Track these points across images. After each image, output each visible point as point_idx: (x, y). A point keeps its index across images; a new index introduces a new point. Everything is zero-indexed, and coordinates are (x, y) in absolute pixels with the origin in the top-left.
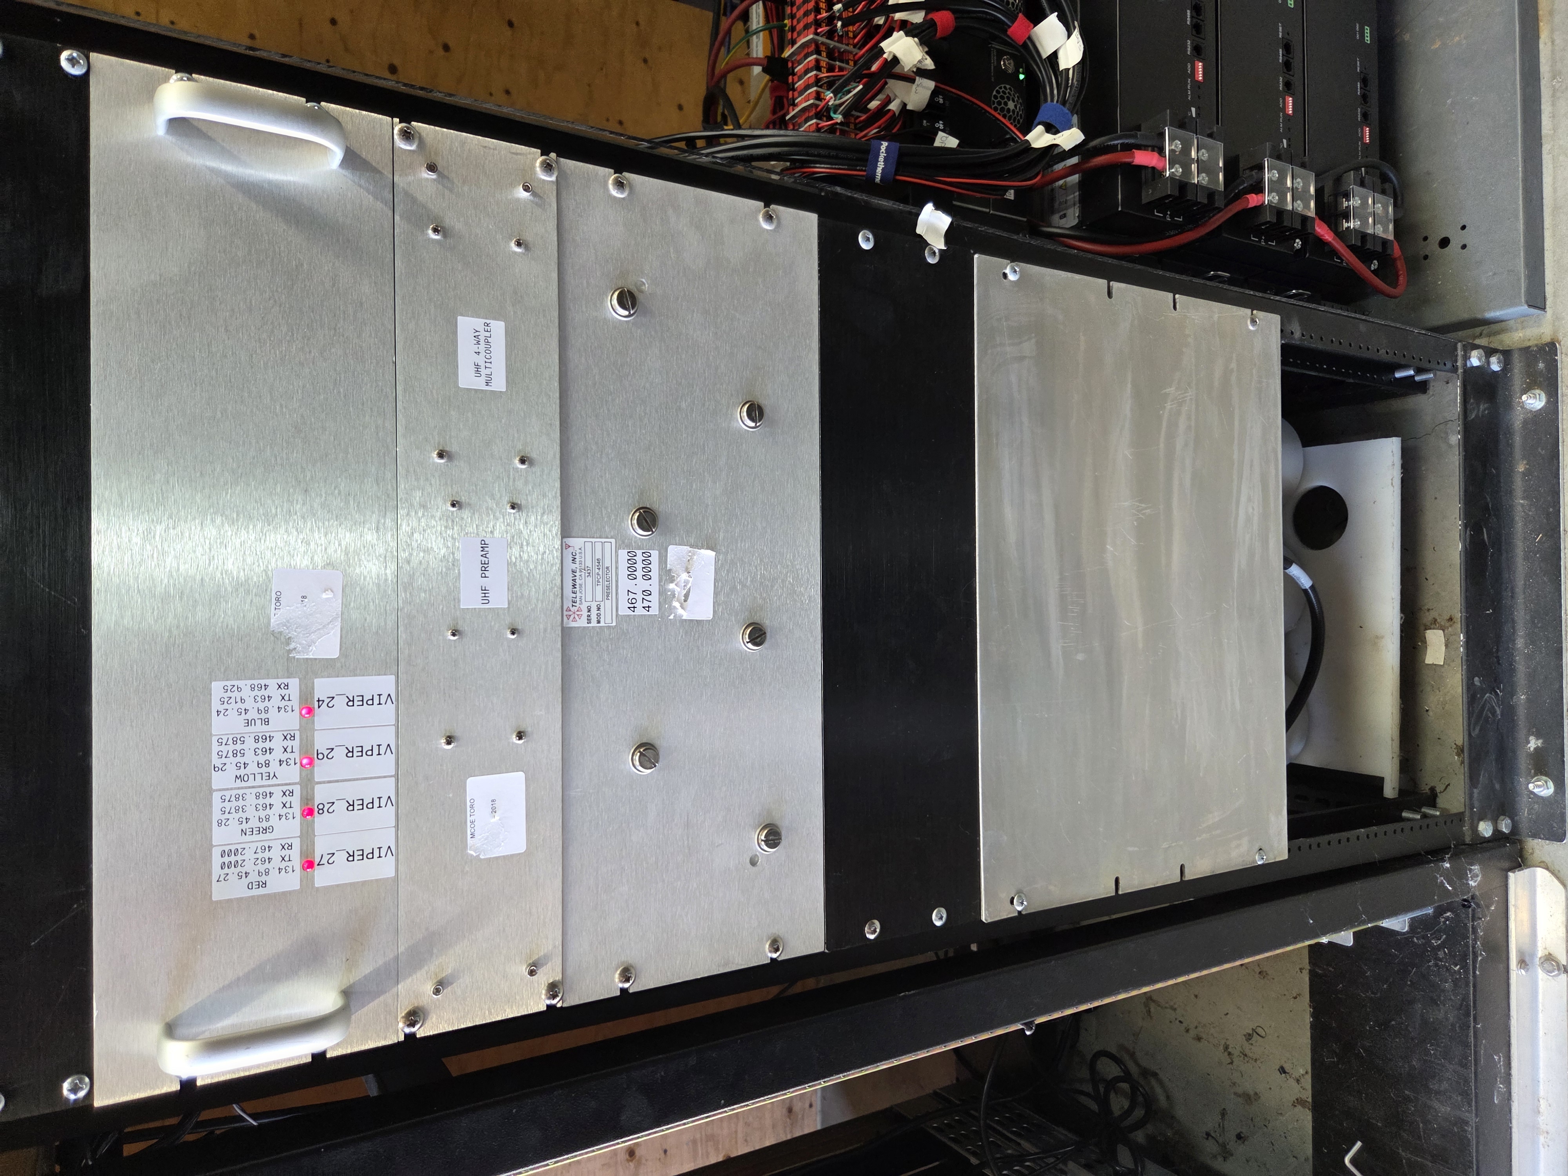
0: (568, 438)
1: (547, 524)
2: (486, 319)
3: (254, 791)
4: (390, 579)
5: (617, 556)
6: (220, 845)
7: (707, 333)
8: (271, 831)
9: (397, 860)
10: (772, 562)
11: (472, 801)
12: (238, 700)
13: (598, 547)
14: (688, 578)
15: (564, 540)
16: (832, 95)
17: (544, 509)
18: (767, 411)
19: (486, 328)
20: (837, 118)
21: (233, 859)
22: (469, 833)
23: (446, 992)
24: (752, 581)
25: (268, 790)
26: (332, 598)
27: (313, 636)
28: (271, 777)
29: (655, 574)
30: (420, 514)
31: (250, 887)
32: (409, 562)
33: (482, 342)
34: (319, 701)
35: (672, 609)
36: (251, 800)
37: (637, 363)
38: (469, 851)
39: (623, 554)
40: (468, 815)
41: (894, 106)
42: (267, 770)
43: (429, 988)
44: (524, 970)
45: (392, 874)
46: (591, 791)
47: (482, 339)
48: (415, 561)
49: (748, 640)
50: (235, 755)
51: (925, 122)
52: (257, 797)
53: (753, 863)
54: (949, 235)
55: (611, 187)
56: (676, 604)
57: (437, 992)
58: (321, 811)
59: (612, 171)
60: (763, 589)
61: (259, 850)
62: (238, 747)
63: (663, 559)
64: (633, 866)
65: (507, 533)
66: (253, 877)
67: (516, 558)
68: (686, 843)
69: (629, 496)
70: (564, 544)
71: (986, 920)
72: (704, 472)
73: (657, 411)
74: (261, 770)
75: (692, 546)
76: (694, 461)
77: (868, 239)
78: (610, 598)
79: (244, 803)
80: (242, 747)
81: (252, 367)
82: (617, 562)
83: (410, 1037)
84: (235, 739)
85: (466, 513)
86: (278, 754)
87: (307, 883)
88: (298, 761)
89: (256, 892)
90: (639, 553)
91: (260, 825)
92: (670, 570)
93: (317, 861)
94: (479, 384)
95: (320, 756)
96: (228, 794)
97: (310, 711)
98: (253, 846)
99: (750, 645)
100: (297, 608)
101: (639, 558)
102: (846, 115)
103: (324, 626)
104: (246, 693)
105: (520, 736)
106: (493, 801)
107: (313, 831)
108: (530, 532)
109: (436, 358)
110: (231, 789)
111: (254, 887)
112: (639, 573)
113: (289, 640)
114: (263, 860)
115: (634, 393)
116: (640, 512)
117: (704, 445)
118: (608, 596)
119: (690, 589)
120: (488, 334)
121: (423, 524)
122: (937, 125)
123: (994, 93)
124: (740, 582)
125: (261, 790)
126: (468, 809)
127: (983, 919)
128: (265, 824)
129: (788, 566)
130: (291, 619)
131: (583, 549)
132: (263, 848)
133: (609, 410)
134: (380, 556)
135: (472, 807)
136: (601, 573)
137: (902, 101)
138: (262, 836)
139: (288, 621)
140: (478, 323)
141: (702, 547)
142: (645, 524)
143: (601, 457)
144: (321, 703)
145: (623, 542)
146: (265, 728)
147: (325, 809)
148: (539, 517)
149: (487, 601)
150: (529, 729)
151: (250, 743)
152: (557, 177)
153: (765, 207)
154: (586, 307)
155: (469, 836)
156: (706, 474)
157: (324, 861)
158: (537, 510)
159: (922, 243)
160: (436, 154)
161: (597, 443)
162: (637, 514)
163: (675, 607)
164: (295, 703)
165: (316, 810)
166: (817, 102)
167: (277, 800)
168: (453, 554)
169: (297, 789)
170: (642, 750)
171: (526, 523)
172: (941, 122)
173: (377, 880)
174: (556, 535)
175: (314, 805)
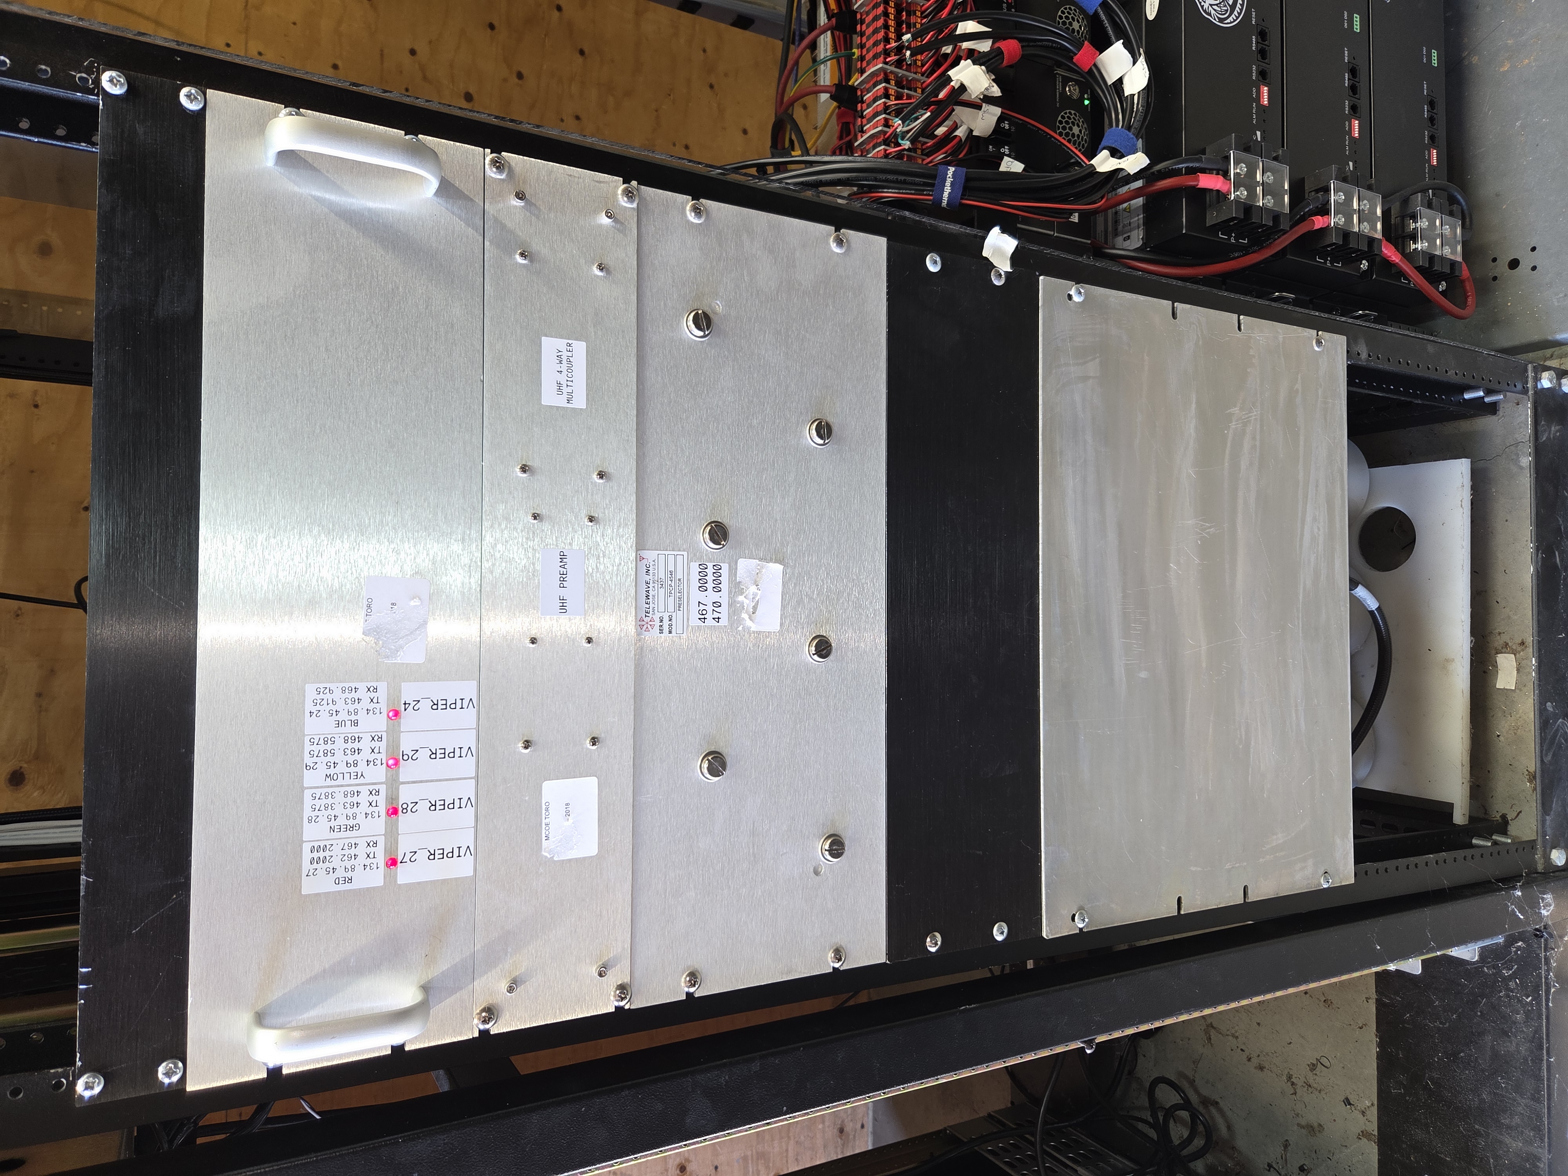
0: (644, 454)
1: (623, 536)
2: (569, 339)
3: (343, 789)
4: (474, 588)
5: (689, 568)
6: (310, 841)
7: (778, 352)
8: (357, 828)
9: (475, 860)
10: (838, 577)
11: (547, 804)
12: (330, 701)
13: (671, 559)
14: (756, 591)
15: (639, 552)
16: (900, 122)
17: (620, 522)
18: (835, 429)
19: (568, 348)
20: (905, 144)
21: (321, 854)
22: (544, 835)
23: (520, 990)
24: (818, 594)
25: (355, 789)
26: (419, 606)
27: (401, 642)
28: (359, 777)
29: (724, 586)
30: (503, 526)
31: (337, 882)
32: (492, 572)
33: (564, 362)
34: (405, 704)
35: (740, 621)
36: (339, 798)
37: (711, 381)
38: (543, 853)
39: (695, 568)
40: (544, 818)
41: (960, 133)
42: (355, 769)
43: (504, 986)
44: (594, 971)
45: (471, 873)
46: (660, 797)
47: (564, 358)
48: (497, 572)
49: (814, 652)
50: (325, 754)
51: (991, 147)
52: (346, 796)
53: (816, 873)
54: (1016, 258)
55: (688, 213)
56: (745, 616)
57: (511, 990)
58: (405, 810)
59: (690, 198)
60: (830, 602)
61: (346, 847)
62: (329, 747)
63: (733, 571)
64: (701, 872)
65: (585, 545)
66: (340, 873)
67: (593, 569)
68: (751, 851)
69: (701, 511)
70: (638, 556)
71: (1047, 936)
72: (773, 488)
73: (729, 428)
74: (349, 770)
75: (761, 559)
76: (764, 477)
77: (935, 262)
78: (681, 609)
79: (333, 801)
80: (333, 747)
81: (349, 385)
82: (688, 574)
83: (484, 1033)
84: (326, 739)
85: (546, 526)
86: (366, 754)
87: (390, 880)
88: (384, 761)
89: (342, 887)
90: (710, 565)
91: (347, 823)
92: (740, 582)
93: (399, 859)
94: (561, 401)
95: (406, 757)
96: (318, 792)
97: (397, 713)
98: (341, 843)
99: (816, 657)
100: (387, 614)
101: (710, 571)
102: (913, 141)
103: (411, 633)
104: (337, 695)
105: (594, 741)
106: (567, 804)
107: (397, 829)
108: (607, 544)
109: (521, 376)
110: (322, 787)
111: (341, 882)
112: (710, 585)
113: (379, 646)
114: (350, 856)
115: (707, 410)
116: (712, 526)
117: (773, 461)
118: (680, 607)
119: (758, 601)
120: (570, 354)
121: (506, 535)
122: (1002, 150)
123: (1060, 118)
124: (807, 595)
125: (349, 789)
126: (544, 812)
127: (1044, 935)
128: (351, 822)
129: (853, 580)
130: (381, 625)
131: (656, 561)
132: (350, 845)
133: (683, 427)
134: (465, 565)
135: (547, 810)
136: (673, 585)
137: (968, 128)
138: (349, 834)
139: (378, 627)
140: (561, 343)
141: (771, 561)
142: (716, 537)
143: (675, 472)
144: (407, 705)
145: (695, 555)
146: (354, 729)
147: (409, 809)
148: (615, 530)
149: (565, 611)
150: (603, 735)
151: (340, 743)
152: (638, 204)
153: (835, 232)
154: (663, 328)
155: (544, 838)
156: (775, 489)
157: (407, 859)
158: (613, 523)
159: (988, 265)
160: (524, 182)
161: (671, 459)
162: (709, 528)
163: (743, 618)
164: (384, 706)
165: (400, 809)
166: (886, 129)
167: (364, 798)
168: (534, 564)
169: (383, 789)
170: (710, 758)
171: (603, 535)
172: (1006, 147)
173: (456, 879)
174: (631, 547)
175: (398, 804)
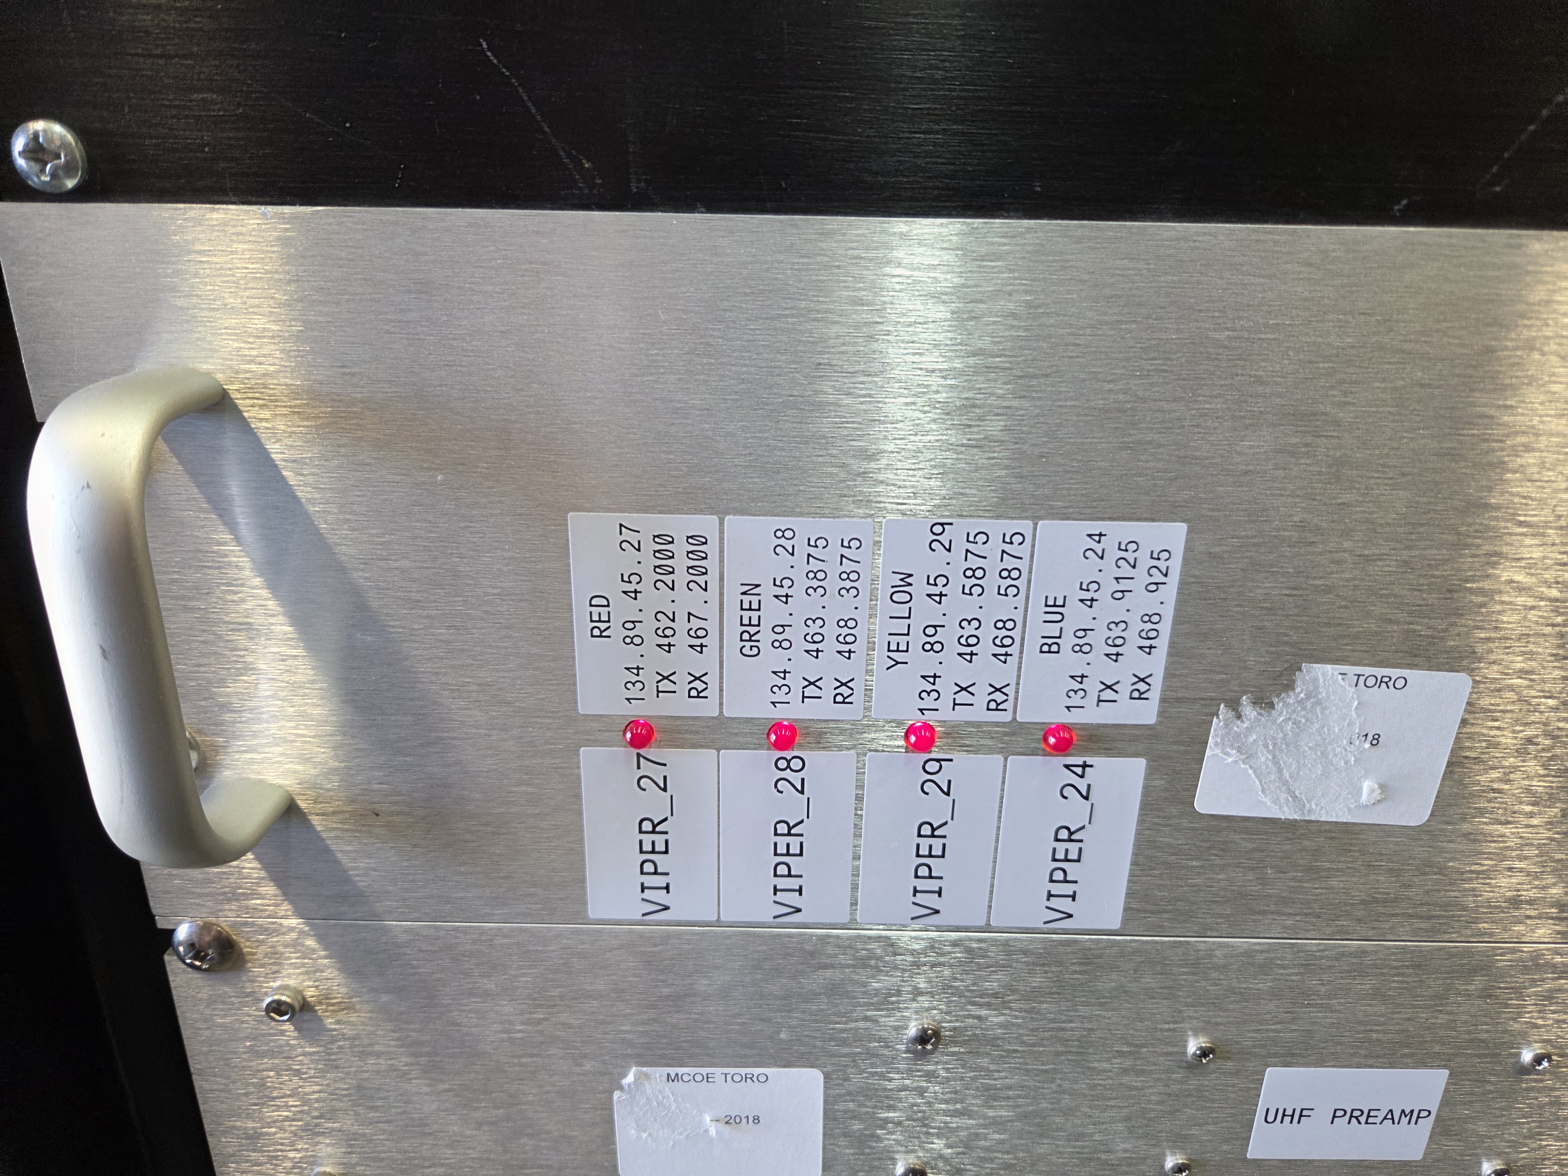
3: (862, 616)
6: (722, 532)
8: (747, 651)
9: (631, 923)
11: (763, 1079)
12: (1124, 585)
21: (681, 562)
22: (681, 1070)
25: (860, 647)
26: (1363, 800)
27: (1263, 757)
28: (894, 655)
31: (596, 601)
34: (1085, 766)
36: (839, 607)
38: (634, 1069)
40: (726, 1071)
42: (916, 647)
45: (595, 912)
50: (971, 573)
52: (843, 622)
57: (278, 1008)
58: (785, 765)
62: (992, 582)
66: (622, 609)
74: (917, 631)
79: (832, 590)
80: (991, 591)
83: (164, 940)
84: (1014, 574)
86: (955, 672)
87: (590, 731)
88: (930, 717)
89: (581, 613)
91: (765, 627)
93: (650, 752)
95: (932, 767)
96: (863, 553)
97: (1063, 746)
98: (711, 612)
100: (1351, 724)
103: (1285, 783)
104: (1140, 603)
106: (756, 1120)
107: (734, 747)
110: (876, 563)
111: (596, 610)
114: (669, 632)
125: (862, 632)
126: (743, 1071)
130: (1323, 711)
132: (701, 633)
135: (748, 1078)
138: (733, 630)
139: (1318, 705)
144: (1079, 770)
146: (1033, 642)
147: (787, 774)
149: (1271, 1119)
151: (997, 608)
155: (673, 1071)
164: (1088, 715)
165: (788, 754)
167: (830, 667)
169: (852, 713)
173: (583, 880)
175: (801, 747)
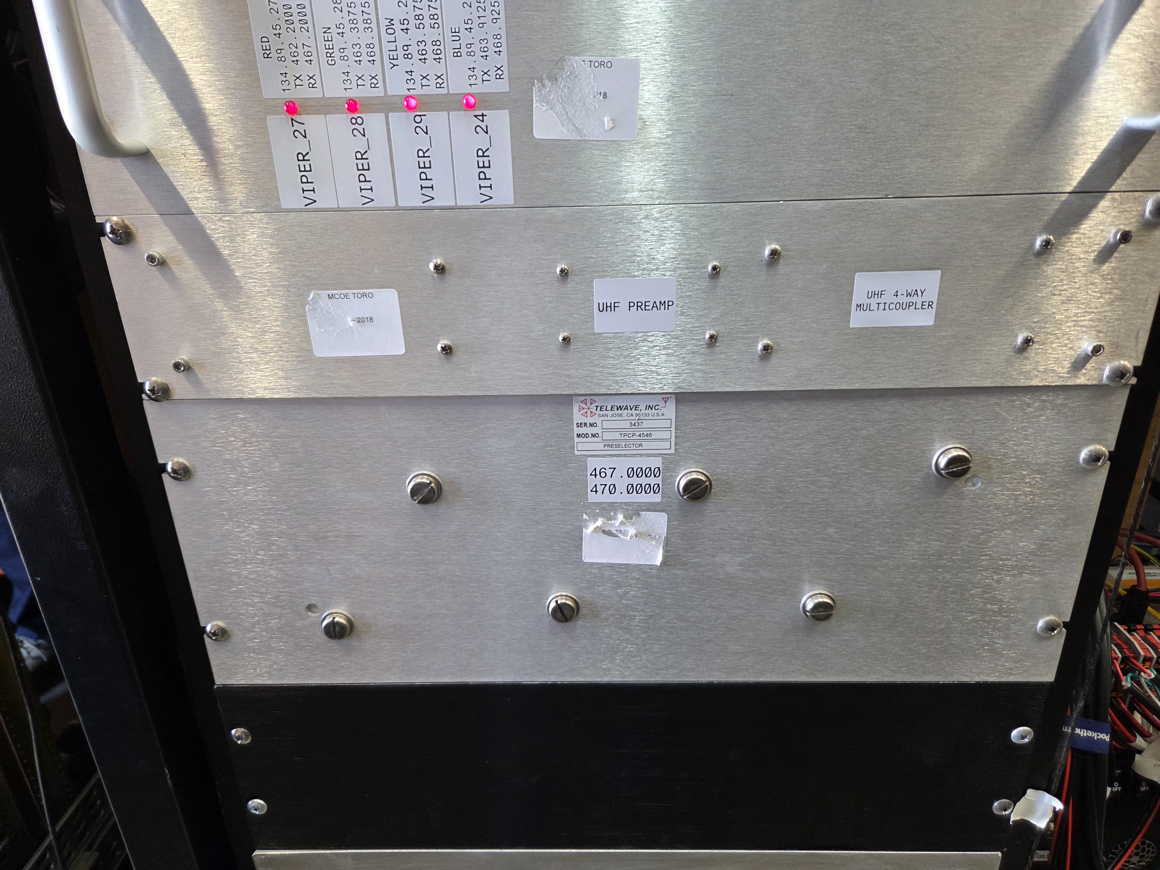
0: (793, 400)
1: (692, 377)
2: (938, 304)
3: (376, 42)
4: (627, 196)
5: (654, 455)
7: (916, 557)
8: (330, 62)
9: (300, 211)
10: (648, 628)
11: (370, 295)
12: (482, 20)
13: (666, 435)
14: (630, 535)
15: (673, 396)
17: (709, 373)
18: (823, 624)
19: (927, 304)
20: (1126, 680)
21: (296, 18)
22: (334, 292)
23: (154, 270)
24: (627, 605)
25: (377, 58)
26: (604, 128)
27: (559, 107)
28: (392, 61)
29: (635, 498)
30: (704, 230)
31: (263, 40)
32: (646, 217)
33: (909, 299)
34: (483, 115)
35: (594, 517)
36: (365, 38)
37: (881, 477)
38: (313, 293)
39: (656, 463)
40: (354, 291)
42: (401, 57)
43: (157, 251)
44: (183, 357)
45: (284, 205)
46: (386, 429)
47: (914, 299)
48: (646, 224)
49: (559, 602)
50: (417, 17)
51: (1120, 771)
52: (368, 46)
53: (310, 608)
54: (1025, 826)
55: (1092, 447)
56: (600, 522)
57: (151, 259)
58: (354, 122)
59: (1112, 449)
60: (618, 618)
61: (306, 49)
62: (427, 21)
63: (651, 507)
64: (303, 477)
65: (681, 331)
66: (275, 44)
67: (652, 342)
68: (330, 534)
69: (723, 469)
70: (668, 396)
71: (255, 855)
72: (753, 552)
73: (824, 500)
74: (400, 48)
75: (667, 539)
76: (765, 542)
77: (1023, 737)
78: (606, 448)
79: (361, 29)
80: (427, 26)
81: (884, 25)
82: (648, 455)
84: (436, 17)
85: (705, 283)
86: (420, 68)
87: (268, 107)
88: (412, 92)
89: (258, 46)
90: (659, 480)
91: (336, 49)
92: (639, 515)
93: (297, 117)
94: (859, 296)
95: (418, 119)
96: (372, 10)
97: (471, 106)
98: (311, 42)
99: (553, 605)
100: (593, 87)
101: (652, 481)
102: (1130, 690)
103: (570, 120)
104: (491, 29)
105: (447, 350)
106: (371, 319)
107: (331, 113)
108: (683, 358)
109: (891, 246)
110: (377, 14)
111: (264, 44)
112: (635, 481)
113: (554, 79)
114: (296, 54)
115: (845, 474)
116: (706, 482)
117: (782, 553)
118: (609, 446)
119: (617, 536)
120: (919, 306)
121: (692, 233)
122: (1116, 784)
123: (1148, 842)
124: (626, 593)
125: (377, 49)
126: (361, 291)
127: (257, 853)
128: (337, 55)
129: (645, 645)
130: (579, 80)
131: (663, 417)
132: (309, 54)
133: (825, 445)
134: (655, 184)
135: (364, 295)
136: (635, 437)
137: (1144, 749)
138: (323, 52)
139: (576, 77)
140: (932, 294)
141: (666, 551)
142: (693, 487)
143: (770, 437)
144: (481, 118)
145: (671, 463)
146: (450, 53)
147: (356, 126)
148: (700, 367)
149: (601, 309)
150: (454, 359)
151: (431, 35)
152: (1108, 385)
153: (1063, 622)
154: (948, 420)
155: (331, 292)
156: (751, 555)
157: (297, 126)
158: (708, 365)
159: (1016, 797)
160: (1140, 242)
161: (786, 433)
162: (704, 479)
163: (597, 520)
164: (480, 88)
165: (356, 115)
166: (1141, 659)
167: (366, 69)
168: (657, 269)
169: (379, 92)
170: (432, 485)
171: (694, 353)
172: (1120, 788)
173: (277, 188)
174: (679, 388)
175: (361, 113)
